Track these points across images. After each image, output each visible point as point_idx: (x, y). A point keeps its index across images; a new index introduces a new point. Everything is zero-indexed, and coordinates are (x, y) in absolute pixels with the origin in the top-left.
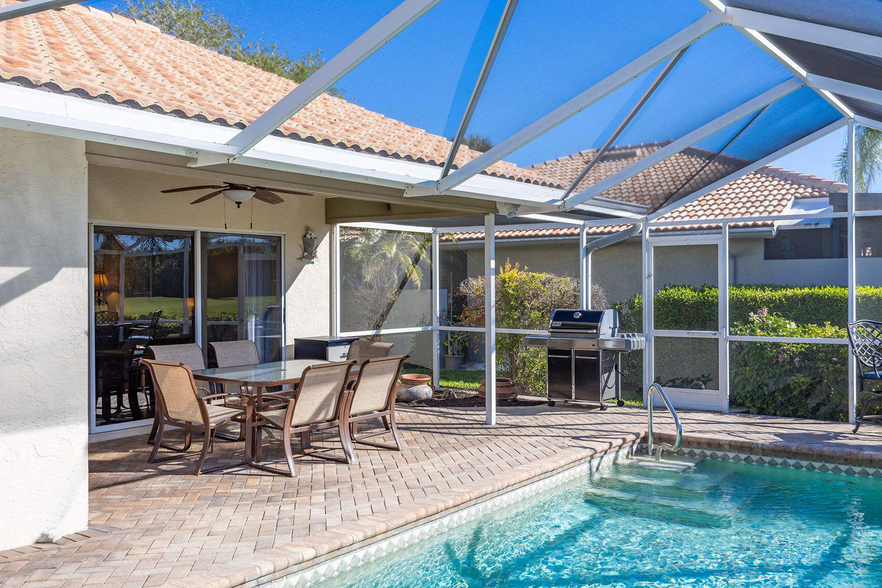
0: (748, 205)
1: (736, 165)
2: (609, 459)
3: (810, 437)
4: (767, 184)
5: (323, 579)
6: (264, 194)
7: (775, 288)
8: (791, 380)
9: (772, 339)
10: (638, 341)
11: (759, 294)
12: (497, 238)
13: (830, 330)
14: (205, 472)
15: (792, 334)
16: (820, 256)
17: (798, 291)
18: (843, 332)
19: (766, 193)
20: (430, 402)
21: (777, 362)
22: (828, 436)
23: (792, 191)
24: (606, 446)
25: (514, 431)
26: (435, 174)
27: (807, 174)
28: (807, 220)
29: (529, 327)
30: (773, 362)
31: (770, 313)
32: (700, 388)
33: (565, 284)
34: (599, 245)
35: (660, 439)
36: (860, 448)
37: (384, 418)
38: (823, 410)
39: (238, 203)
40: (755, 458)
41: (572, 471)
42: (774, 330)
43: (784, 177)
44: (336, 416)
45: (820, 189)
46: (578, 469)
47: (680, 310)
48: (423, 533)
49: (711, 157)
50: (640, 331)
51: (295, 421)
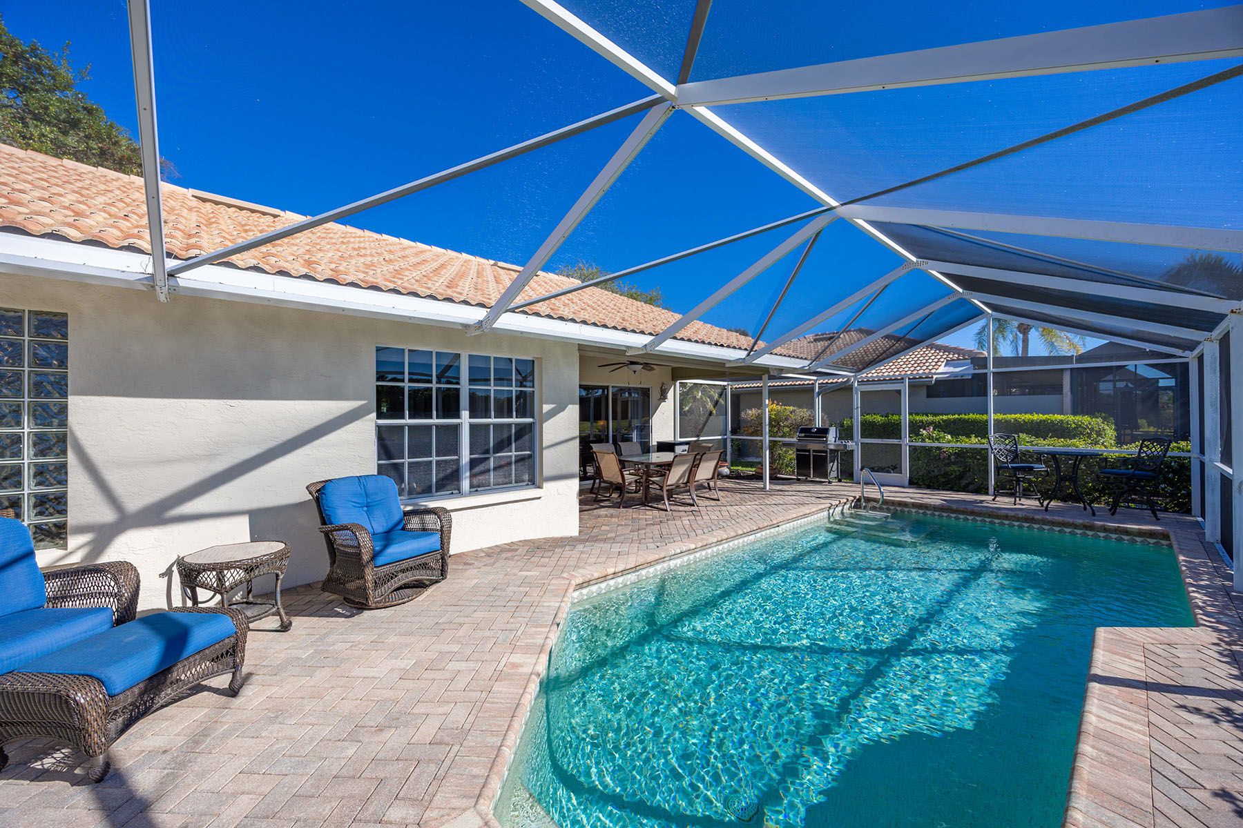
0: (916, 365)
1: (912, 344)
2: (839, 509)
3: (964, 501)
4: (927, 352)
5: (621, 585)
6: (647, 366)
7: (935, 415)
8: (948, 469)
9: (936, 444)
10: (850, 445)
11: (925, 418)
12: (770, 386)
13: (974, 440)
14: (623, 507)
15: (949, 442)
16: (964, 396)
17: (951, 417)
18: (984, 441)
19: (927, 358)
20: (728, 477)
21: (940, 458)
22: (975, 502)
23: (945, 356)
24: (838, 502)
25: (781, 493)
26: (743, 354)
27: (954, 346)
28: (955, 374)
29: (782, 437)
30: (937, 459)
31: (934, 429)
32: (890, 472)
33: (803, 413)
34: (826, 390)
35: (868, 500)
36: (999, 509)
37: (708, 484)
38: (971, 487)
39: (635, 372)
40: (929, 512)
41: (819, 515)
42: (937, 439)
43: (939, 348)
44: (688, 482)
45: (964, 356)
46: (822, 514)
47: (873, 427)
48: (734, 544)
49: (898, 339)
50: (852, 439)
51: (669, 483)
